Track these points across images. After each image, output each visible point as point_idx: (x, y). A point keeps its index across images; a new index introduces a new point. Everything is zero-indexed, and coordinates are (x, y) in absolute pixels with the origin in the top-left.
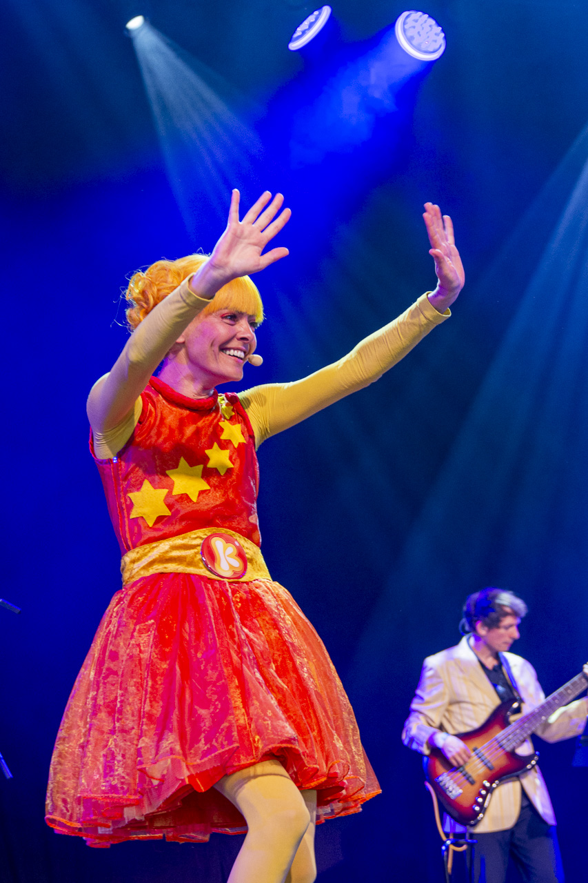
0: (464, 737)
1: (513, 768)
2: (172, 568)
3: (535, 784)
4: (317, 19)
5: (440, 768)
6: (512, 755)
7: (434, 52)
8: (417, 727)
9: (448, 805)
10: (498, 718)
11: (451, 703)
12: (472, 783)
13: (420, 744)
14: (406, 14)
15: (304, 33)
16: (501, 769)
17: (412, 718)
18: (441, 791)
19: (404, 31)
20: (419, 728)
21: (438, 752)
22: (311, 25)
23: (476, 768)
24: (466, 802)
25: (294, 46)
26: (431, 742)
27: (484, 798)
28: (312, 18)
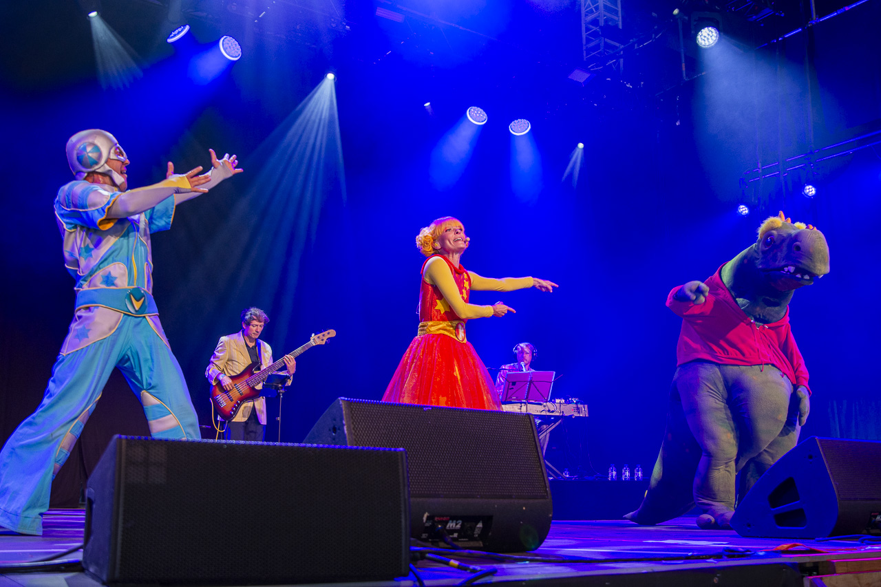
0: (232, 378)
1: (253, 395)
2: (446, 333)
3: (260, 404)
4: (182, 30)
5: (218, 391)
6: (253, 389)
7: (236, 57)
8: (212, 370)
9: (218, 410)
10: (248, 371)
11: (228, 360)
12: (232, 400)
13: (212, 379)
14: (225, 37)
15: (175, 35)
16: (246, 395)
17: (211, 366)
18: (217, 404)
19: (223, 44)
20: (213, 371)
21: (220, 383)
22: (179, 33)
23: (235, 394)
24: (228, 409)
25: (170, 40)
26: (217, 378)
27: (236, 408)
28: (180, 30)
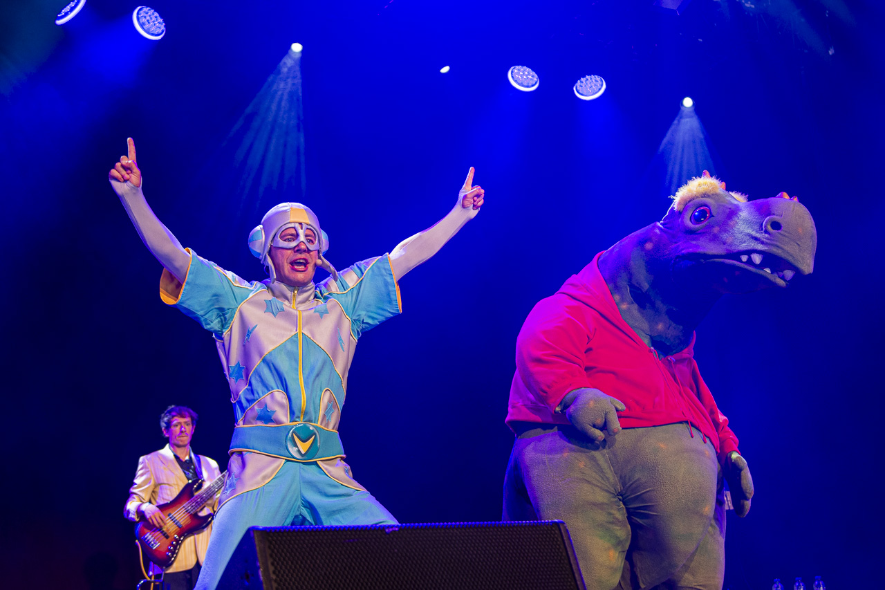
0: (163, 506)
1: (196, 525)
5: (145, 529)
6: (195, 516)
7: (159, 35)
9: (149, 554)
11: (155, 485)
12: (167, 537)
14: (139, 7)
15: (66, 14)
16: (187, 527)
17: (131, 499)
18: (146, 545)
19: (138, 19)
22: (72, 9)
23: (170, 528)
24: (163, 550)
25: (59, 22)
26: (139, 510)
27: (175, 547)
28: (72, 4)
